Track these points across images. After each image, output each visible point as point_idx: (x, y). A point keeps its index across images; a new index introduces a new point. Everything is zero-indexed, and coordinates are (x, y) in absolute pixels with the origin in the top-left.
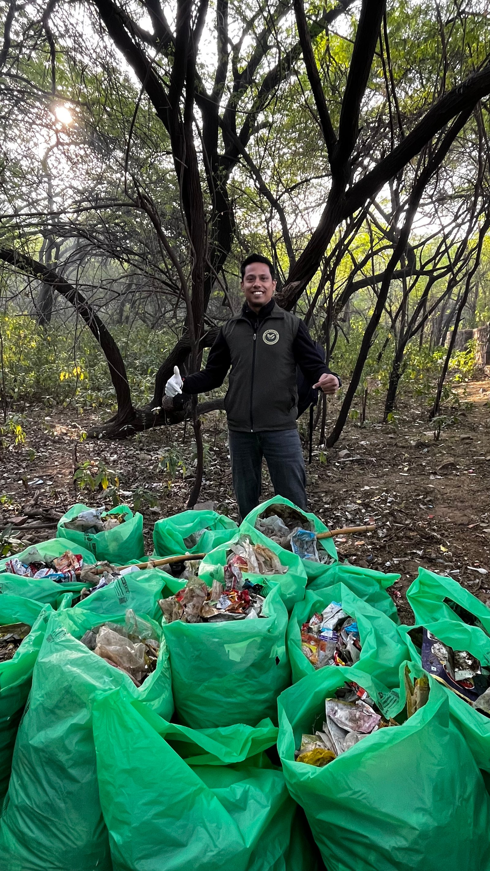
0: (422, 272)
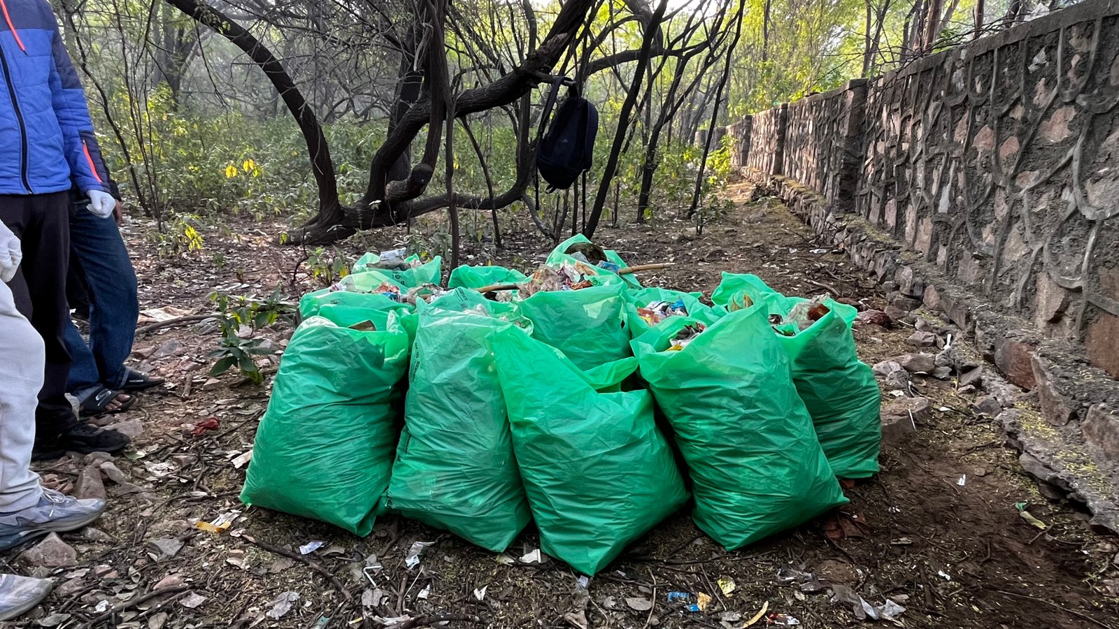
0: (670, 52)
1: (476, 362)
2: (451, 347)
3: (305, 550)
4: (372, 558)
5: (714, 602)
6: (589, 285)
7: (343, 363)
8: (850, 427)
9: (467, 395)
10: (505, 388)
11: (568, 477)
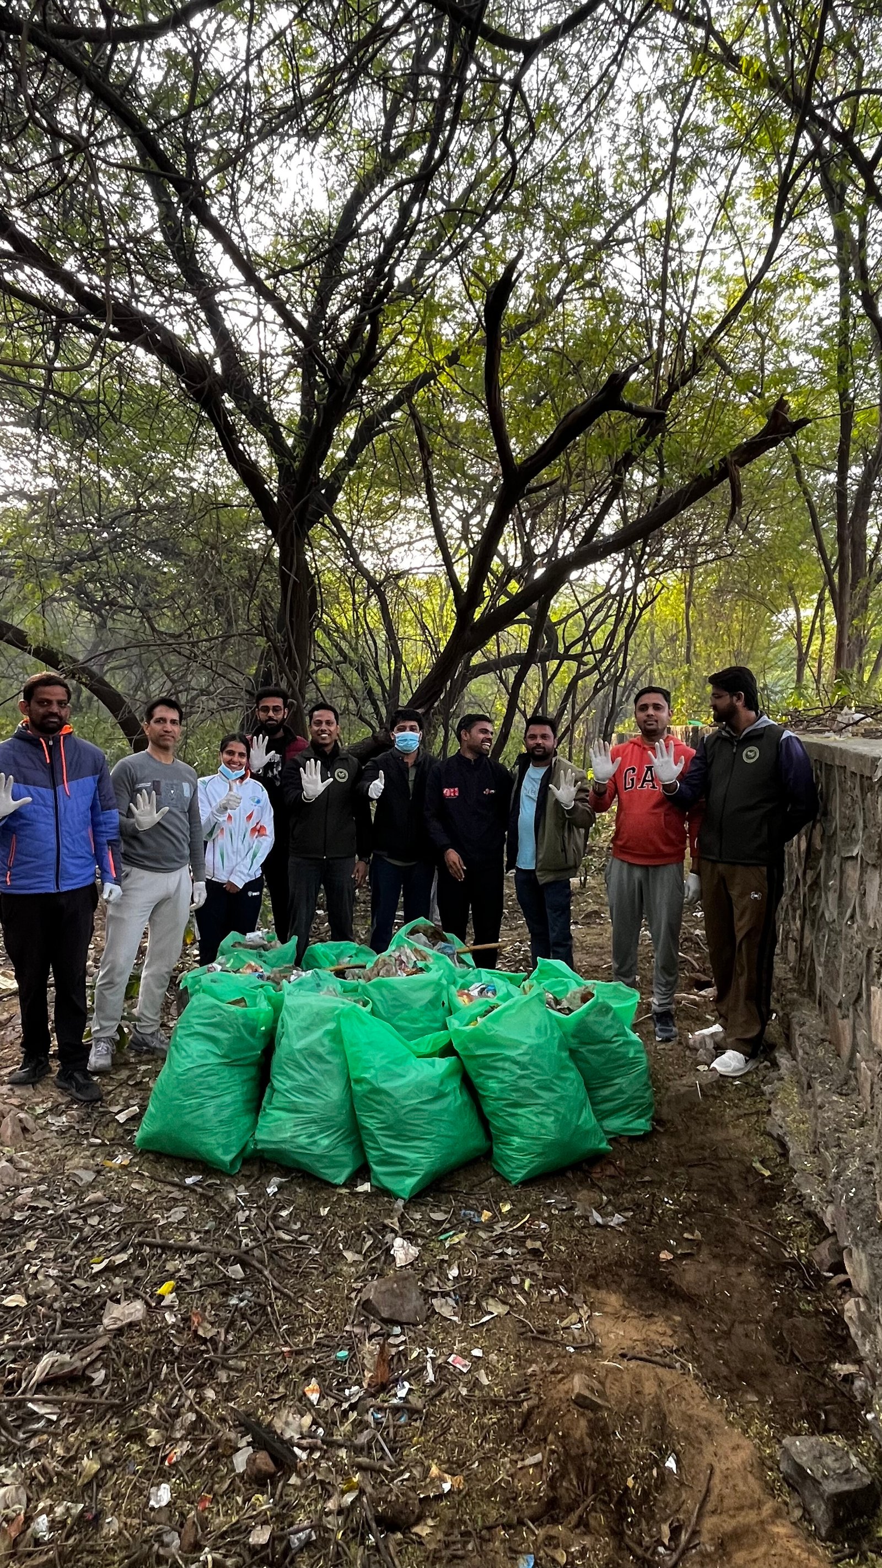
0: (566, 657)
1: (328, 1033)
2: (309, 1021)
3: (189, 1181)
4: (242, 1187)
5: (494, 1216)
6: (421, 970)
7: (229, 1032)
8: (621, 1091)
9: (320, 1058)
10: (348, 1053)
11: (391, 1120)
